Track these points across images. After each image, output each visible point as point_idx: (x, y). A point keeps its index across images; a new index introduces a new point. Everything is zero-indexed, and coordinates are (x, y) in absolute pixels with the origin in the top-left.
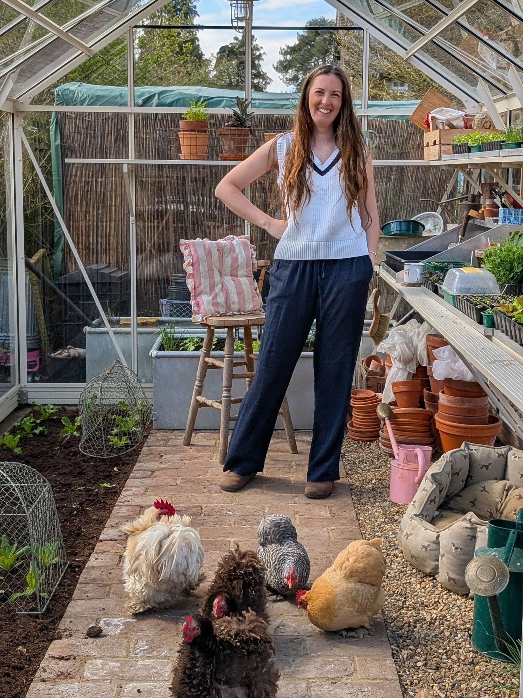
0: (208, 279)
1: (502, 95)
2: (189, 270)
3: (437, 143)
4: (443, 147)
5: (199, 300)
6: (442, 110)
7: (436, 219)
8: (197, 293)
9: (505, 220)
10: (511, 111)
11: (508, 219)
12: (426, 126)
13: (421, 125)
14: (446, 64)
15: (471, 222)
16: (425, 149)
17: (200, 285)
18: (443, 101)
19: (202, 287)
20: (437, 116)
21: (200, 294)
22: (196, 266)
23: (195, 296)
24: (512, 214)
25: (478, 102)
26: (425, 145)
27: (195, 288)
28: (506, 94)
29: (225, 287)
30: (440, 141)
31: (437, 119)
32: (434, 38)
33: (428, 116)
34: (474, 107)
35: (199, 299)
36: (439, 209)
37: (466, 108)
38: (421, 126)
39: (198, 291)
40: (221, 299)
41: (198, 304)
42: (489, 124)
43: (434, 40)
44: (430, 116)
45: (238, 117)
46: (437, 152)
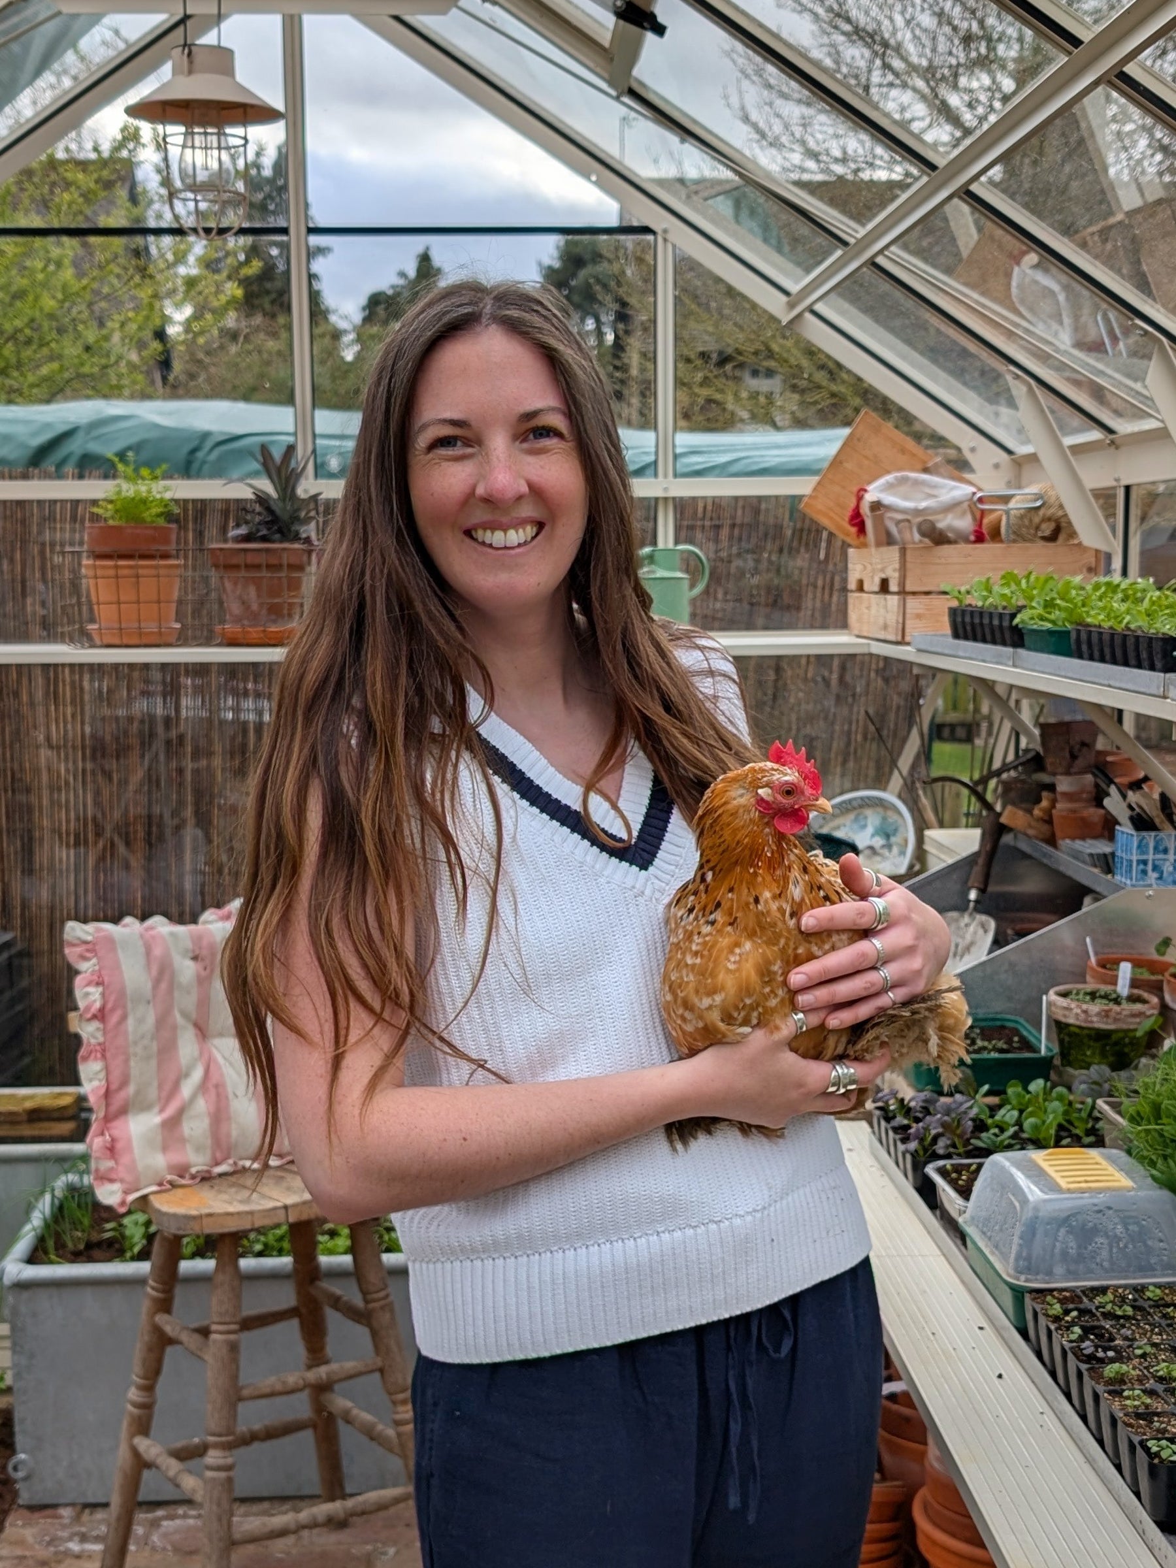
0: (154, 1063)
1: (1096, 435)
2: (89, 1032)
3: (893, 587)
4: (911, 602)
5: (116, 1133)
6: (904, 480)
7: (892, 817)
8: (113, 1108)
9: (1144, 872)
10: (1128, 489)
11: (1155, 868)
12: (854, 530)
13: (835, 520)
14: (911, 336)
15: (1007, 839)
16: (853, 598)
17: (124, 1083)
18: (903, 451)
19: (131, 1089)
20: (888, 499)
21: (123, 1111)
22: (114, 1019)
23: (108, 1119)
24: (1166, 851)
25: (1009, 452)
26: (852, 585)
27: (107, 1094)
28: (1111, 431)
29: (214, 1079)
30: (902, 582)
31: (888, 508)
32: (881, 252)
33: (860, 498)
34: (997, 466)
35: (117, 1128)
36: (896, 781)
37: (972, 471)
38: (839, 527)
39: (118, 1100)
40: (196, 1126)
41: (112, 1150)
42: (1052, 526)
43: (880, 260)
44: (870, 497)
45: (269, 510)
46: (893, 618)
